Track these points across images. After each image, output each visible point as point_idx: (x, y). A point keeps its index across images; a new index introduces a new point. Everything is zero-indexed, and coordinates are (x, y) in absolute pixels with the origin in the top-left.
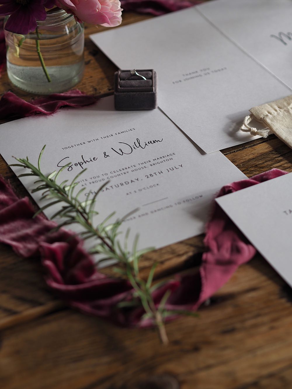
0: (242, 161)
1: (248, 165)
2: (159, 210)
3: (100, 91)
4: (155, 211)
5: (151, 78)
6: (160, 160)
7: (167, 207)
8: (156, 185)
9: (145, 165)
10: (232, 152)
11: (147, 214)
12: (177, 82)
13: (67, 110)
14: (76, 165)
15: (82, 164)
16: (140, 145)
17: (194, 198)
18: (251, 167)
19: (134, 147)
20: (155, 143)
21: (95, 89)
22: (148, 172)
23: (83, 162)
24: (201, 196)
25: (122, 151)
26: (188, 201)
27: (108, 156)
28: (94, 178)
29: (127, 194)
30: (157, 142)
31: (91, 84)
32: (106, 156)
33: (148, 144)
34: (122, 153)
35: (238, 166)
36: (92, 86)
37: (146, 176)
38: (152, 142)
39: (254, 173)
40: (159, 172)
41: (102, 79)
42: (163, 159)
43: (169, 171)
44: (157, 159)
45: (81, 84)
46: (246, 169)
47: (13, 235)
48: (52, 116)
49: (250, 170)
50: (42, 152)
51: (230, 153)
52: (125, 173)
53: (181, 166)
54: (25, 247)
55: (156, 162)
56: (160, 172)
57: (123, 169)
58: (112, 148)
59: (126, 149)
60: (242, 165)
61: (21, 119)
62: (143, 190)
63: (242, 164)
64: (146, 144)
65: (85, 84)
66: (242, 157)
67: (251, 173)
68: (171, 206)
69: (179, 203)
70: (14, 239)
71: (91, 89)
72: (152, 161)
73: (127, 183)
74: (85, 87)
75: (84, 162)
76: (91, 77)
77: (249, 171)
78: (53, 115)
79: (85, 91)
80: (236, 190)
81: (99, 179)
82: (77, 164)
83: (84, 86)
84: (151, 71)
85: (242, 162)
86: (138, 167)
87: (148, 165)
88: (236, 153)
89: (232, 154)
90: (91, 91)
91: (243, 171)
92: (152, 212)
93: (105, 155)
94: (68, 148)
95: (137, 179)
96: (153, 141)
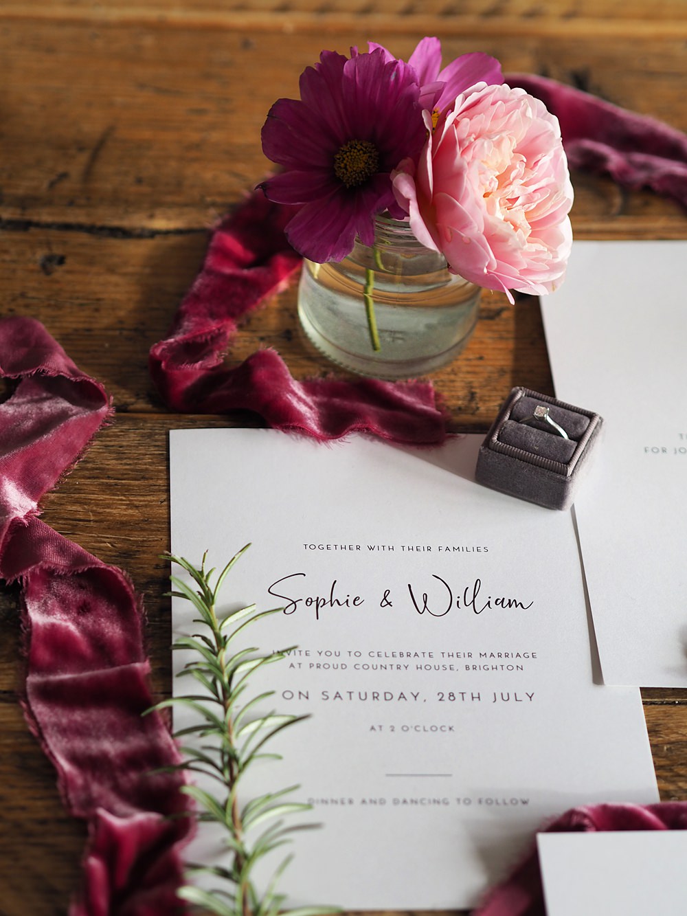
0: (673, 737)
1: (680, 755)
2: (414, 802)
3: (479, 405)
4: (405, 802)
5: (578, 439)
6: (496, 661)
7: (436, 802)
8: (447, 729)
9: (454, 660)
10: (668, 703)
11: (382, 802)
12: (655, 450)
13: (372, 440)
14: (309, 603)
15: (324, 604)
16: (473, 601)
17: (507, 801)
18: (682, 764)
19: (458, 602)
20: (510, 606)
21: (472, 396)
22: (449, 683)
23: (328, 600)
24: (525, 802)
25: (425, 603)
26: (489, 802)
27: (389, 603)
28: (328, 654)
29: (373, 728)
30: (516, 606)
31: (470, 378)
32: (385, 603)
33: (493, 604)
34: (425, 606)
35: (656, 749)
36: (470, 386)
37: (438, 694)
38: (506, 602)
39: (681, 784)
40: (472, 694)
41: (502, 372)
42: (504, 661)
43: (494, 702)
44: (488, 655)
45: (449, 369)
46: (668, 765)
47: (79, 744)
48: (329, 447)
49: (675, 770)
50: (236, 557)
51: (662, 703)
52: (399, 668)
53: (531, 697)
54: (86, 787)
55: (484, 661)
56: (475, 695)
57: (401, 655)
58: (409, 585)
59: (439, 601)
60: (667, 749)
61: (261, 430)
62: (412, 731)
63: (669, 746)
64: (489, 603)
65: (455, 374)
66: (681, 727)
67: (673, 782)
68: (446, 803)
69: (467, 802)
70: (73, 758)
71: (461, 393)
72: (476, 655)
73: (388, 696)
74: (453, 381)
75: (331, 601)
76: (481, 358)
77: (671, 774)
78: (331, 443)
79: (446, 394)
80: (600, 827)
81: (338, 661)
82: (312, 602)
83: (452, 377)
84: (591, 416)
85: (673, 740)
86: (438, 660)
87: (459, 663)
88: (673, 709)
89: (663, 708)
90: (458, 398)
91: (657, 768)
92: (396, 802)
93: (385, 598)
94: (317, 547)
95: (415, 695)
96: (510, 600)
